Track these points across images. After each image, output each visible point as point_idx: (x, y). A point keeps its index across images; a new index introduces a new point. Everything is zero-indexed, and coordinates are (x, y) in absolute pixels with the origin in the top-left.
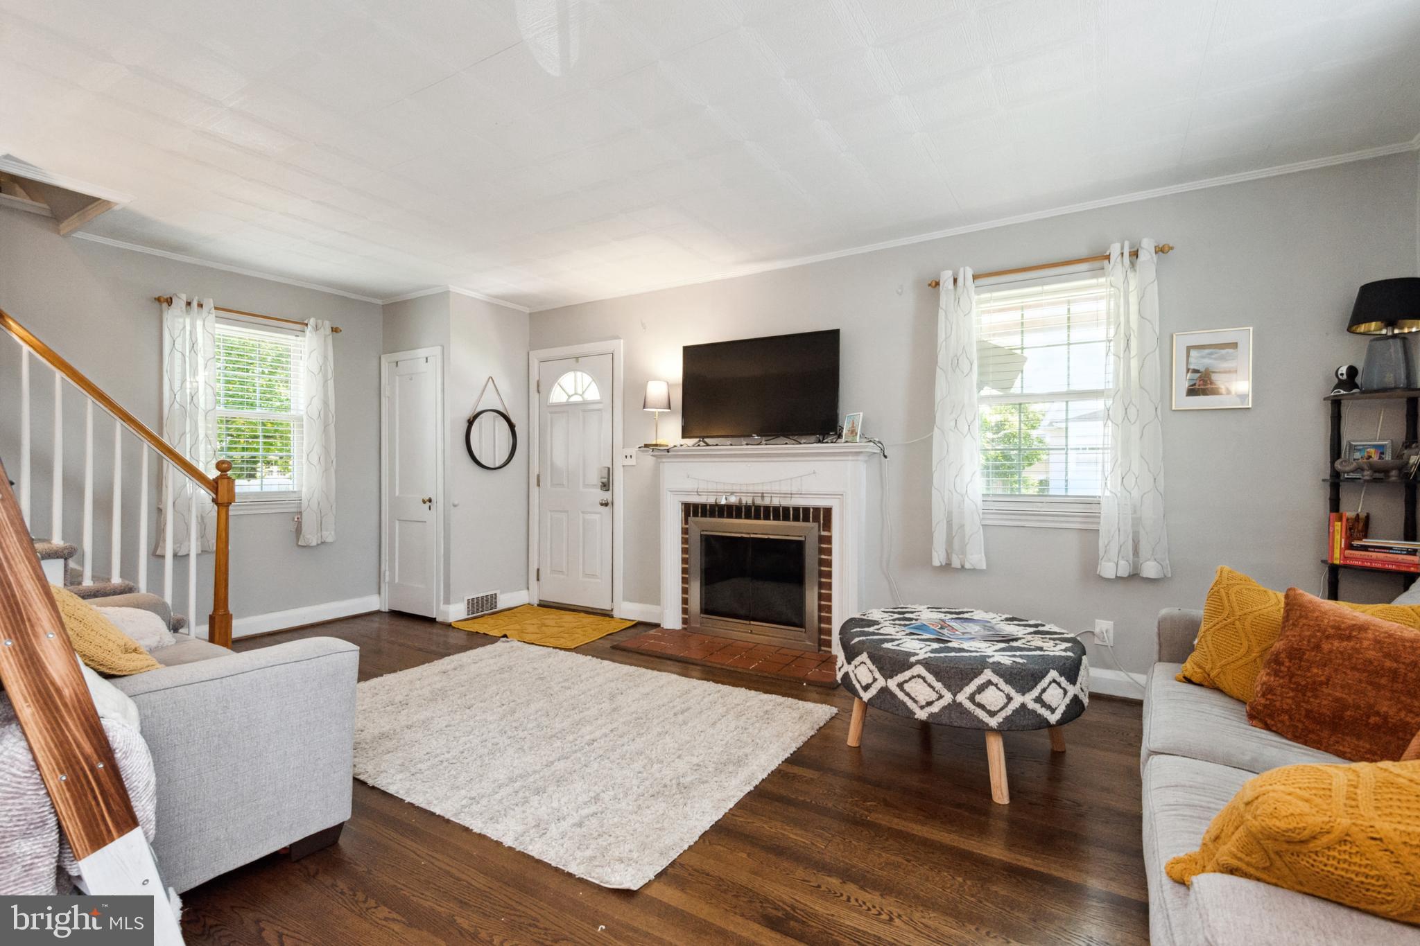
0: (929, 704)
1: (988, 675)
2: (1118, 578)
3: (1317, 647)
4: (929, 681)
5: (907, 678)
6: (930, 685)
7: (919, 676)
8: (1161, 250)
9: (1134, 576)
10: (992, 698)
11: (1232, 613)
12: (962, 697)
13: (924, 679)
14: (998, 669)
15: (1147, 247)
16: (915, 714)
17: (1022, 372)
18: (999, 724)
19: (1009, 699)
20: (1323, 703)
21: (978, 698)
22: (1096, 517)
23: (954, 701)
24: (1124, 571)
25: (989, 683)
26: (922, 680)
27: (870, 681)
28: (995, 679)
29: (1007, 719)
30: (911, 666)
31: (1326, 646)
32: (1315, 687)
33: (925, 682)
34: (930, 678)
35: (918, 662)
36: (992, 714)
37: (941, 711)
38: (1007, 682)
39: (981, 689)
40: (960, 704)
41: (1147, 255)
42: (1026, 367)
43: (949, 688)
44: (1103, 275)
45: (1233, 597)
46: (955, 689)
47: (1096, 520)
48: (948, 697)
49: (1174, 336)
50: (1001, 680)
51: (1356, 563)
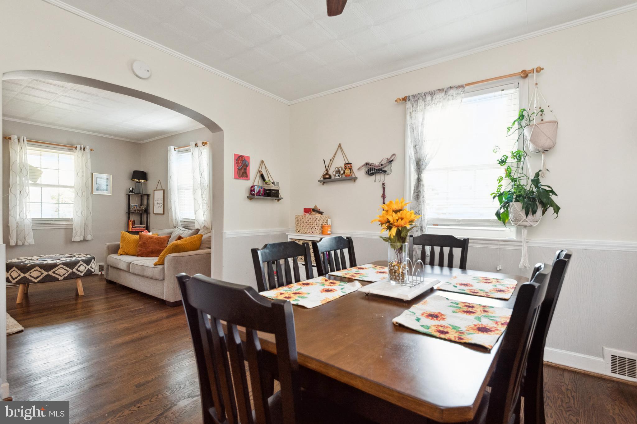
0: (64, 275)
1: (81, 262)
2: (81, 241)
3: (147, 241)
4: (64, 268)
5: (57, 269)
6: (65, 269)
7: (61, 268)
8: (91, 150)
9: (85, 240)
10: (82, 268)
11: (128, 239)
12: (74, 270)
13: (63, 268)
14: (83, 261)
15: (88, 148)
16: (59, 279)
17: (41, 176)
18: (83, 274)
19: (86, 267)
20: (150, 250)
21: (79, 269)
22: (72, 224)
23: (72, 271)
24: (82, 239)
25: (81, 264)
26: (62, 269)
27: (40, 275)
28: (83, 263)
29: (85, 273)
30: (58, 265)
31: (149, 241)
32: (148, 248)
33: (63, 269)
34: (65, 267)
35: (60, 264)
36: (81, 272)
37: (68, 275)
38: (85, 263)
39: (79, 267)
40: (74, 272)
41: (87, 150)
42: (42, 175)
43: (70, 268)
44: (73, 152)
45: (127, 237)
46: (72, 269)
48: (70, 271)
49: (93, 174)
50: (84, 263)
51: (134, 230)
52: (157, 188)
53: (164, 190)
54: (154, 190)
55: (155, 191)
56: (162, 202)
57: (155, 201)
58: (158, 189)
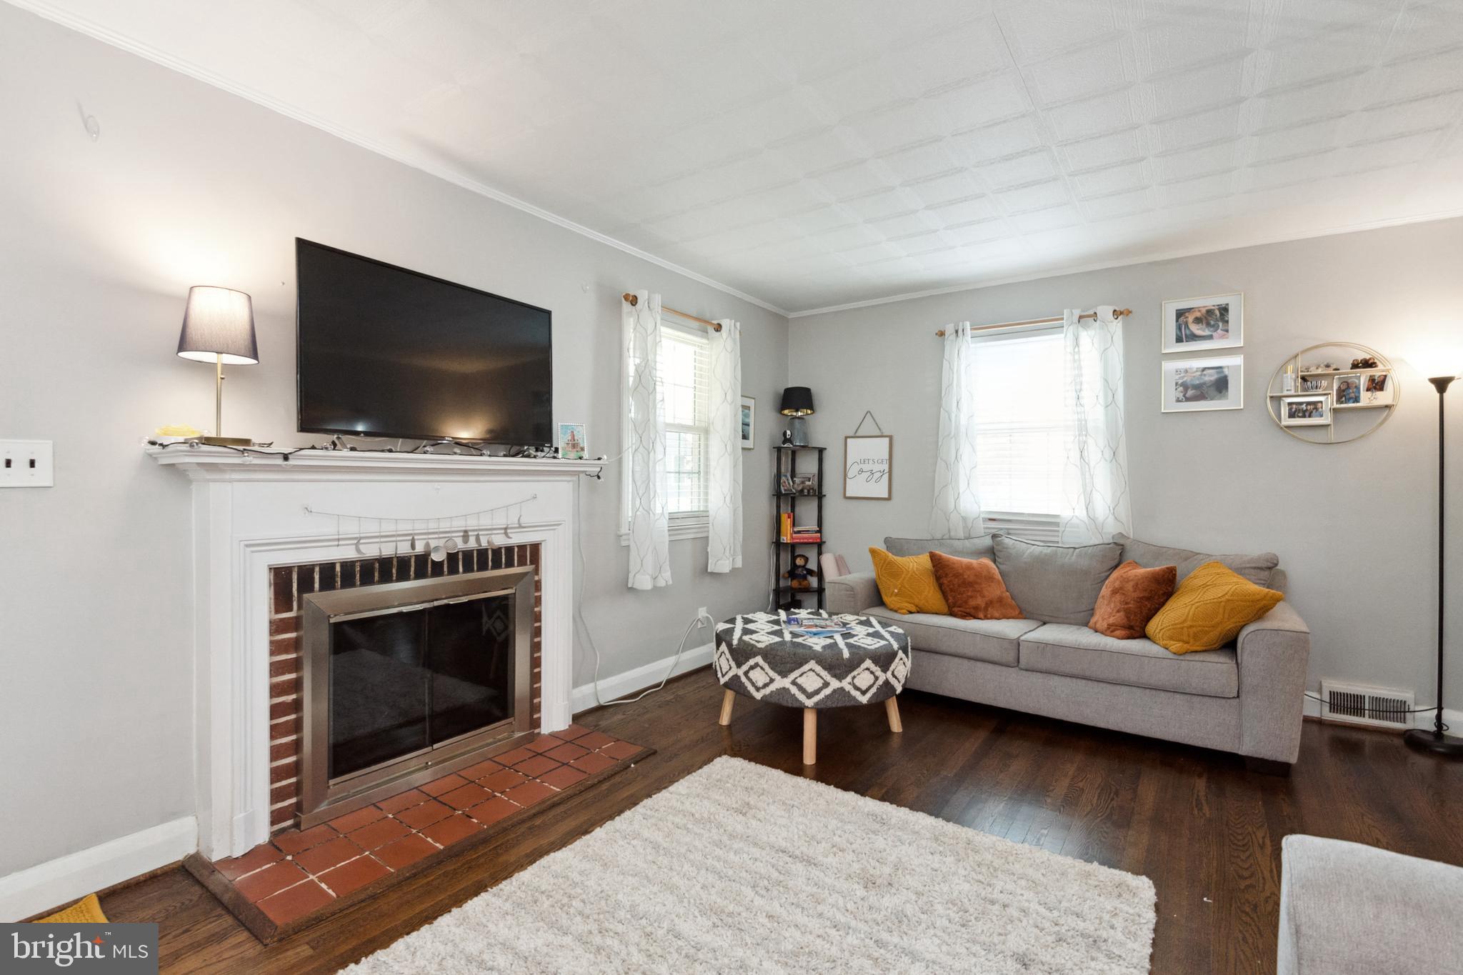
11: (907, 570)
45: (899, 562)
47: (706, 529)
51: (798, 541)
52: (856, 432)
53: (891, 438)
54: (846, 438)
55: (849, 440)
56: (886, 467)
57: (848, 468)
58: (857, 435)
